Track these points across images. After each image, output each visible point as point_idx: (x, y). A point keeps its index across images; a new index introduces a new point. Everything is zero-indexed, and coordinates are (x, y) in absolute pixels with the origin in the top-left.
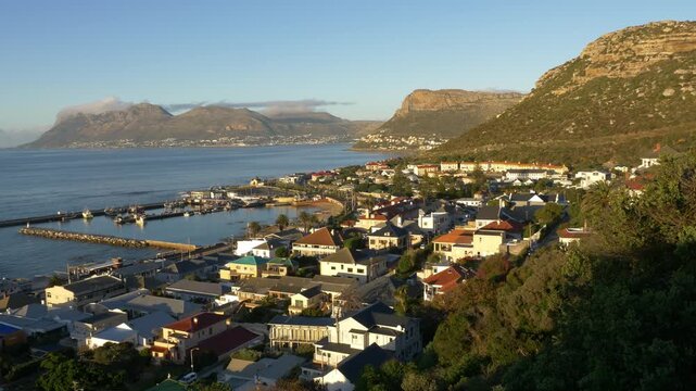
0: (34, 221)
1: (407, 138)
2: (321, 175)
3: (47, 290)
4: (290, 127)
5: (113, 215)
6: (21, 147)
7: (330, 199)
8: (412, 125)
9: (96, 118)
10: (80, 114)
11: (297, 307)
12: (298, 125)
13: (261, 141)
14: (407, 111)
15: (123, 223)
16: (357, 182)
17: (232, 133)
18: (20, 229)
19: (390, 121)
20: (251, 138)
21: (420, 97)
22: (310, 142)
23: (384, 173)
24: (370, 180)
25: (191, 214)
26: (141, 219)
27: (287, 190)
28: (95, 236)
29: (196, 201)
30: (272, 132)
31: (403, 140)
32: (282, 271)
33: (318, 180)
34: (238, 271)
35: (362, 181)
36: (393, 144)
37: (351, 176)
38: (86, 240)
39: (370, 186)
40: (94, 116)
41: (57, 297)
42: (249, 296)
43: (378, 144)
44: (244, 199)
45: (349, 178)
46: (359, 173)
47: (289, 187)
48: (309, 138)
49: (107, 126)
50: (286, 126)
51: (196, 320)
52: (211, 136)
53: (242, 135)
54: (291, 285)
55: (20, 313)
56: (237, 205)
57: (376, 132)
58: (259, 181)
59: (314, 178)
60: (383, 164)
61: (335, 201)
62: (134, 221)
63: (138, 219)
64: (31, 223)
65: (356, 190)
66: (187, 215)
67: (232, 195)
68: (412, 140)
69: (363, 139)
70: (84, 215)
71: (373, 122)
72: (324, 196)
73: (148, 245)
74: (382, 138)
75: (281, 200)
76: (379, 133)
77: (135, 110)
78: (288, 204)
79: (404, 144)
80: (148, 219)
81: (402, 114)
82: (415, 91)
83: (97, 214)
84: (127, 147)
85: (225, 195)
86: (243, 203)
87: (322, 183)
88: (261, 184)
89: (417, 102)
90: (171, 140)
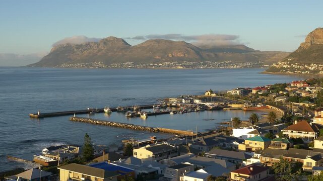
0: (78, 113)
1: (309, 65)
2: (259, 89)
3: (135, 150)
4: (216, 55)
5: (124, 111)
6: (29, 66)
7: (270, 107)
8: (314, 54)
9: (79, 47)
10: (68, 44)
11: (307, 166)
12: (221, 54)
13: (194, 65)
14: (309, 45)
15: (132, 117)
16: (288, 95)
17: (173, 59)
18: (70, 117)
19: (295, 52)
20: (188, 63)
21: (319, 33)
22: (231, 67)
23: (308, 89)
24: (299, 94)
25: (175, 113)
26: (144, 115)
27: (236, 100)
28: (121, 124)
29: (173, 104)
30: (202, 58)
31: (306, 66)
32: (283, 146)
33: (257, 93)
34: (251, 145)
35: (292, 95)
36: (299, 69)
37: (282, 90)
38: (116, 126)
39: (298, 98)
40: (77, 45)
41: (141, 155)
42: (268, 159)
43: (286, 69)
44: (208, 104)
45: (281, 92)
46: (289, 89)
47: (237, 97)
48: (230, 64)
49: (86, 53)
50: (212, 54)
51: (251, 169)
52: (158, 61)
53: (180, 60)
54: (297, 153)
55: (126, 161)
56: (204, 108)
57: (285, 60)
58: (212, 92)
59: (254, 92)
60: (304, 83)
61: (275, 108)
62: (139, 116)
63: (142, 114)
64: (76, 114)
65: (287, 101)
66: (172, 113)
67: (197, 101)
68: (313, 67)
69: (274, 65)
70: (106, 111)
71: (279, 52)
72: (265, 104)
73: (158, 131)
74: (289, 64)
75: (234, 106)
76: (287, 61)
77: (105, 42)
78: (239, 109)
79: (306, 69)
80: (149, 115)
81: (305, 46)
82: (316, 29)
83: (113, 110)
84: (100, 67)
85: (192, 102)
86: (206, 107)
87: (262, 95)
88: (214, 95)
89: (318, 37)
90: (130, 63)
